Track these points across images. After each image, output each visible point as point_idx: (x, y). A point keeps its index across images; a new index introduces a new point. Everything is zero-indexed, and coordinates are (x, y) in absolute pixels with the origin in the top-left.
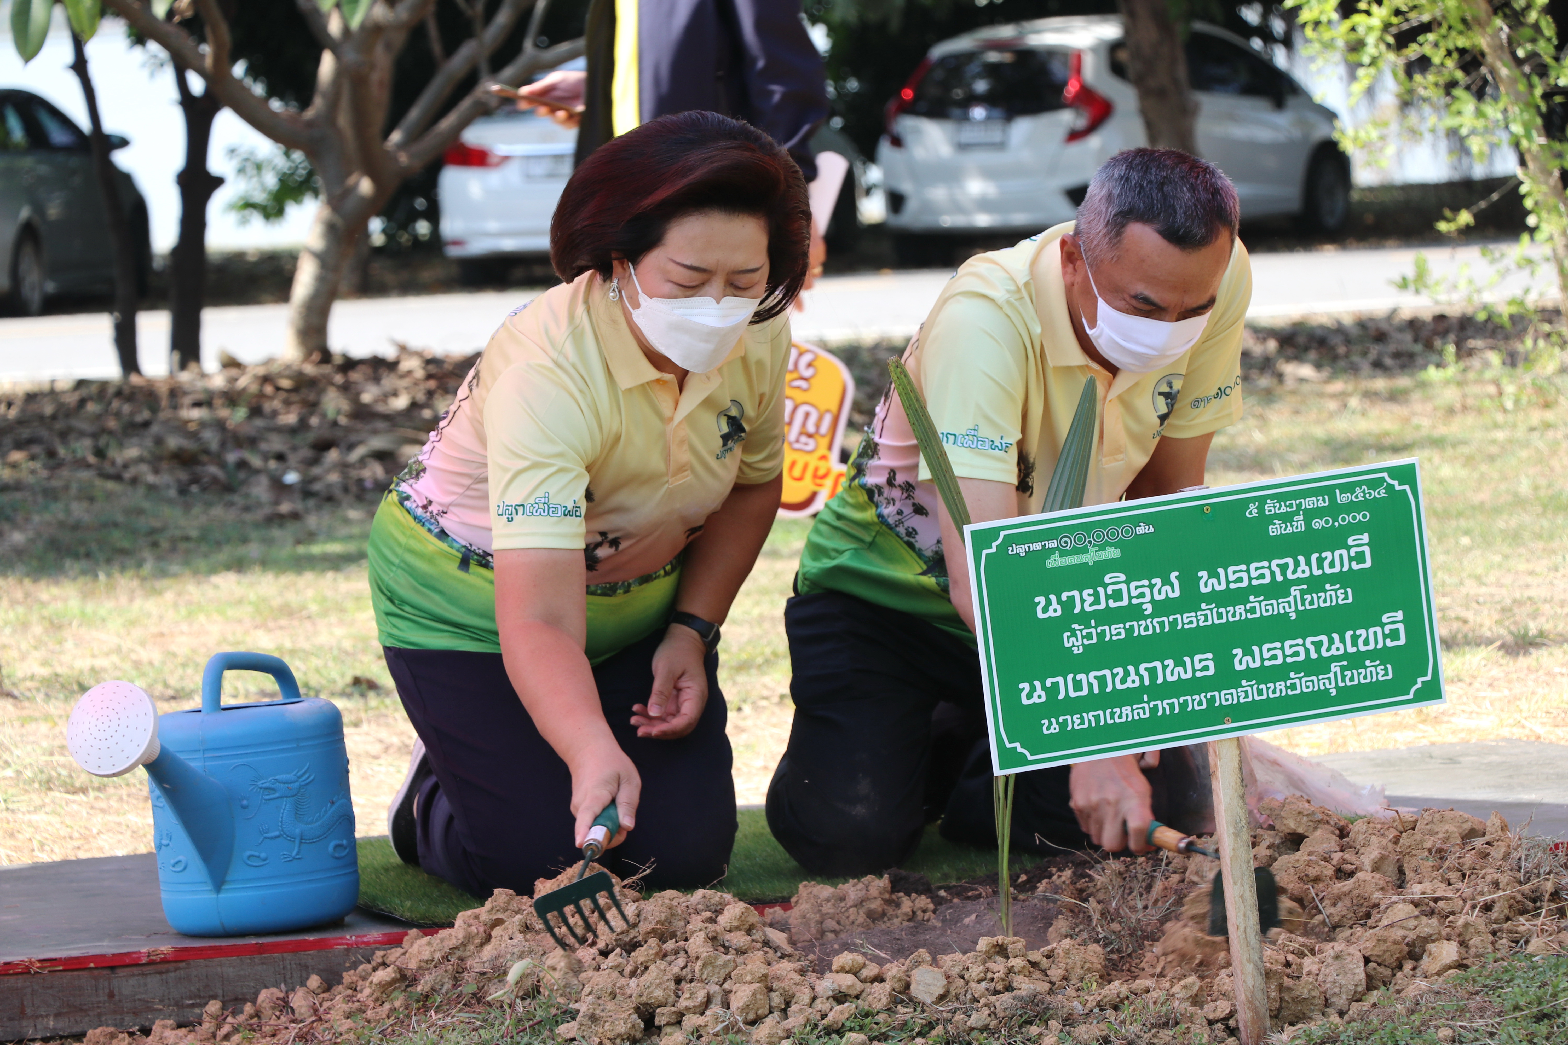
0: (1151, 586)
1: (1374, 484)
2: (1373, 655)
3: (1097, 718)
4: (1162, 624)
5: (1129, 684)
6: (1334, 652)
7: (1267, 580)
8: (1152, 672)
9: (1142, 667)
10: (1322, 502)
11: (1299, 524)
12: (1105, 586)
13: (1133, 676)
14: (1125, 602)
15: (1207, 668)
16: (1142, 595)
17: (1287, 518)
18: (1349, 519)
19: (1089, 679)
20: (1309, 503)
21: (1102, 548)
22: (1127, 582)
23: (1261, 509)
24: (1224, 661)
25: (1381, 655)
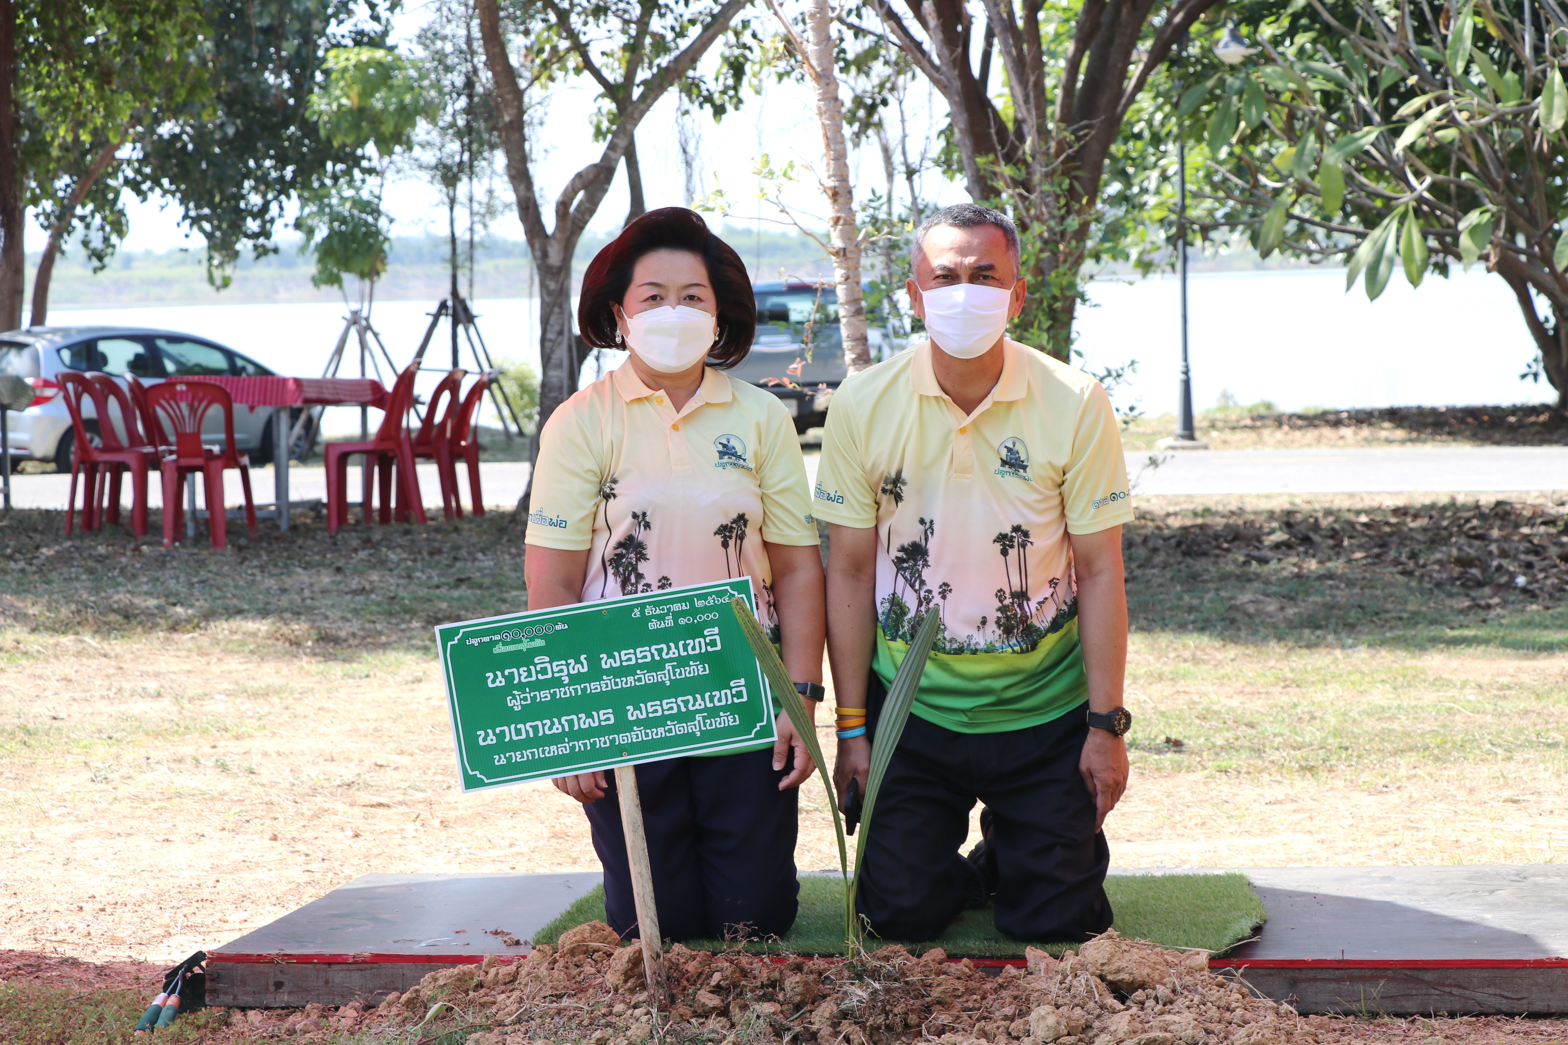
0: (568, 665)
1: (721, 594)
2: (725, 708)
3: (533, 754)
4: (576, 690)
5: (554, 731)
6: (697, 707)
7: (649, 659)
8: (571, 722)
9: (563, 719)
10: (684, 607)
11: (669, 622)
12: (535, 665)
13: (557, 725)
14: (550, 676)
15: (608, 719)
16: (561, 671)
17: (661, 618)
18: (704, 617)
19: (527, 728)
20: (676, 607)
21: (532, 639)
22: (551, 662)
23: (642, 612)
24: (621, 714)
25: (731, 709)
